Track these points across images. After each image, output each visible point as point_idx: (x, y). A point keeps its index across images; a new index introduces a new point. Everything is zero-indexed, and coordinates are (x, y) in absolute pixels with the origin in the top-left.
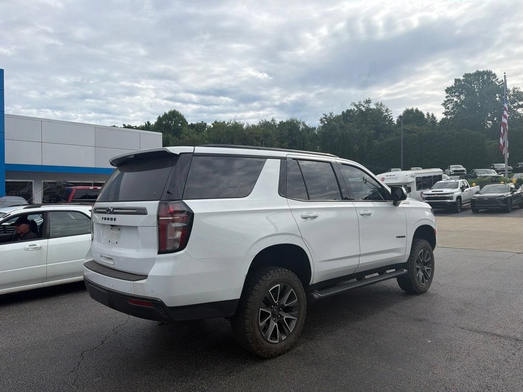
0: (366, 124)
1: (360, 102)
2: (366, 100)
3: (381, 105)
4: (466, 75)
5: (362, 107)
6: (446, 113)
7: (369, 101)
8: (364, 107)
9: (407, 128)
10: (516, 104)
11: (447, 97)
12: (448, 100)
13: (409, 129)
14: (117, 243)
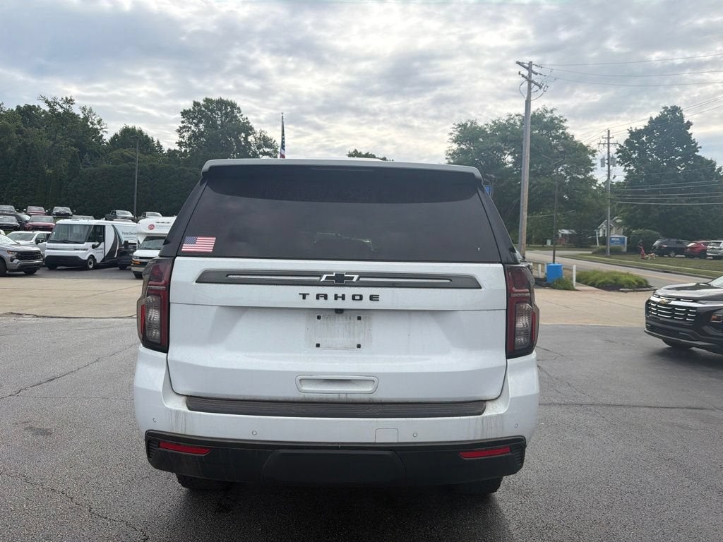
0: (63, 135)
1: (55, 98)
2: (66, 98)
3: (90, 111)
4: (207, 100)
5: (57, 107)
6: (180, 144)
7: (71, 100)
8: (62, 107)
9: (127, 153)
10: (261, 150)
11: (183, 122)
12: (184, 127)
13: (129, 155)
14: (359, 346)
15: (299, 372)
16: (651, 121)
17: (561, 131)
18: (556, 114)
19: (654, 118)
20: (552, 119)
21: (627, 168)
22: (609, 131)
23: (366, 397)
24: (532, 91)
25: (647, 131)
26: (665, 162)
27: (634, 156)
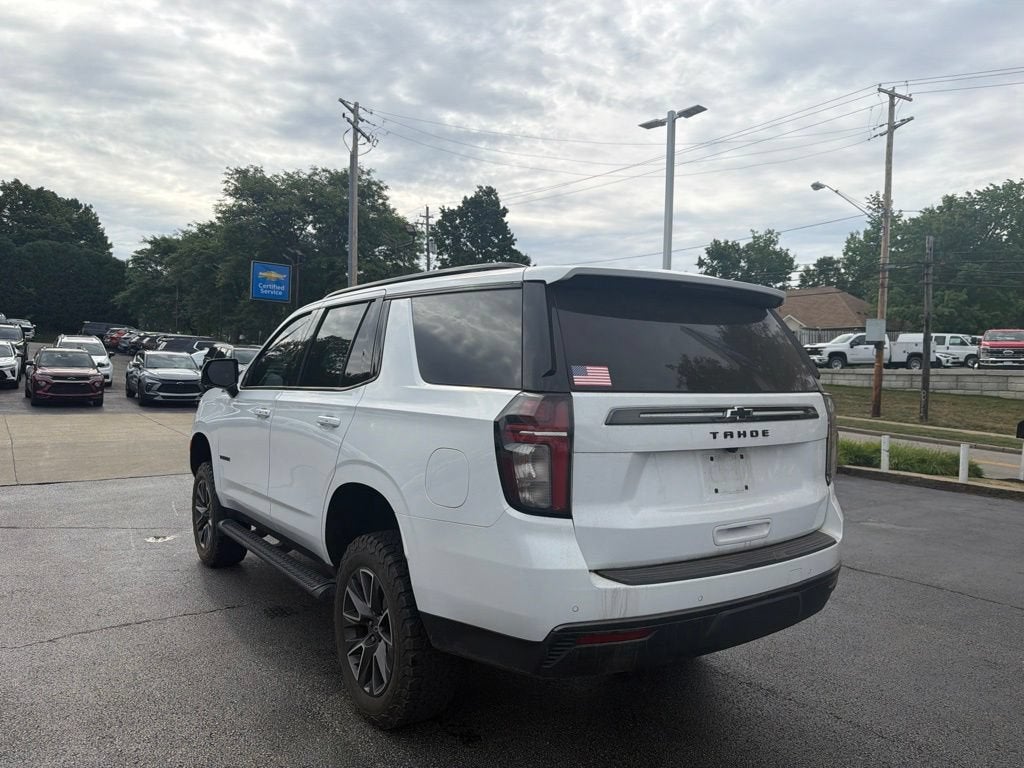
14: (746, 488)
15: (718, 522)
16: (466, 201)
17: (380, 201)
18: (375, 177)
19: (469, 197)
20: (370, 183)
21: (440, 257)
22: (427, 208)
23: (761, 542)
24: (359, 143)
25: (461, 212)
26: (481, 253)
27: (447, 242)
